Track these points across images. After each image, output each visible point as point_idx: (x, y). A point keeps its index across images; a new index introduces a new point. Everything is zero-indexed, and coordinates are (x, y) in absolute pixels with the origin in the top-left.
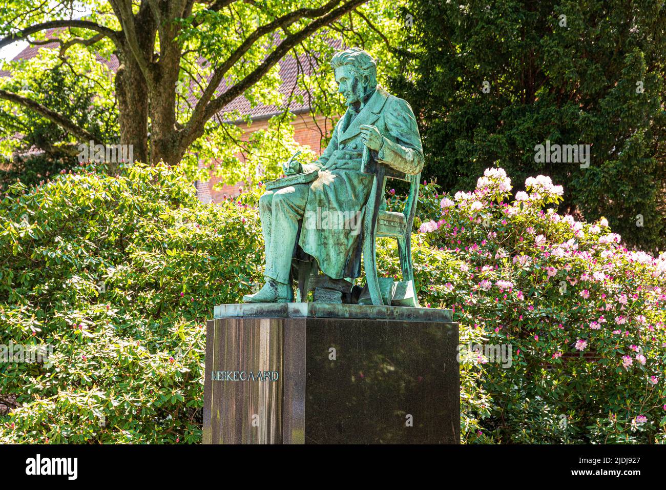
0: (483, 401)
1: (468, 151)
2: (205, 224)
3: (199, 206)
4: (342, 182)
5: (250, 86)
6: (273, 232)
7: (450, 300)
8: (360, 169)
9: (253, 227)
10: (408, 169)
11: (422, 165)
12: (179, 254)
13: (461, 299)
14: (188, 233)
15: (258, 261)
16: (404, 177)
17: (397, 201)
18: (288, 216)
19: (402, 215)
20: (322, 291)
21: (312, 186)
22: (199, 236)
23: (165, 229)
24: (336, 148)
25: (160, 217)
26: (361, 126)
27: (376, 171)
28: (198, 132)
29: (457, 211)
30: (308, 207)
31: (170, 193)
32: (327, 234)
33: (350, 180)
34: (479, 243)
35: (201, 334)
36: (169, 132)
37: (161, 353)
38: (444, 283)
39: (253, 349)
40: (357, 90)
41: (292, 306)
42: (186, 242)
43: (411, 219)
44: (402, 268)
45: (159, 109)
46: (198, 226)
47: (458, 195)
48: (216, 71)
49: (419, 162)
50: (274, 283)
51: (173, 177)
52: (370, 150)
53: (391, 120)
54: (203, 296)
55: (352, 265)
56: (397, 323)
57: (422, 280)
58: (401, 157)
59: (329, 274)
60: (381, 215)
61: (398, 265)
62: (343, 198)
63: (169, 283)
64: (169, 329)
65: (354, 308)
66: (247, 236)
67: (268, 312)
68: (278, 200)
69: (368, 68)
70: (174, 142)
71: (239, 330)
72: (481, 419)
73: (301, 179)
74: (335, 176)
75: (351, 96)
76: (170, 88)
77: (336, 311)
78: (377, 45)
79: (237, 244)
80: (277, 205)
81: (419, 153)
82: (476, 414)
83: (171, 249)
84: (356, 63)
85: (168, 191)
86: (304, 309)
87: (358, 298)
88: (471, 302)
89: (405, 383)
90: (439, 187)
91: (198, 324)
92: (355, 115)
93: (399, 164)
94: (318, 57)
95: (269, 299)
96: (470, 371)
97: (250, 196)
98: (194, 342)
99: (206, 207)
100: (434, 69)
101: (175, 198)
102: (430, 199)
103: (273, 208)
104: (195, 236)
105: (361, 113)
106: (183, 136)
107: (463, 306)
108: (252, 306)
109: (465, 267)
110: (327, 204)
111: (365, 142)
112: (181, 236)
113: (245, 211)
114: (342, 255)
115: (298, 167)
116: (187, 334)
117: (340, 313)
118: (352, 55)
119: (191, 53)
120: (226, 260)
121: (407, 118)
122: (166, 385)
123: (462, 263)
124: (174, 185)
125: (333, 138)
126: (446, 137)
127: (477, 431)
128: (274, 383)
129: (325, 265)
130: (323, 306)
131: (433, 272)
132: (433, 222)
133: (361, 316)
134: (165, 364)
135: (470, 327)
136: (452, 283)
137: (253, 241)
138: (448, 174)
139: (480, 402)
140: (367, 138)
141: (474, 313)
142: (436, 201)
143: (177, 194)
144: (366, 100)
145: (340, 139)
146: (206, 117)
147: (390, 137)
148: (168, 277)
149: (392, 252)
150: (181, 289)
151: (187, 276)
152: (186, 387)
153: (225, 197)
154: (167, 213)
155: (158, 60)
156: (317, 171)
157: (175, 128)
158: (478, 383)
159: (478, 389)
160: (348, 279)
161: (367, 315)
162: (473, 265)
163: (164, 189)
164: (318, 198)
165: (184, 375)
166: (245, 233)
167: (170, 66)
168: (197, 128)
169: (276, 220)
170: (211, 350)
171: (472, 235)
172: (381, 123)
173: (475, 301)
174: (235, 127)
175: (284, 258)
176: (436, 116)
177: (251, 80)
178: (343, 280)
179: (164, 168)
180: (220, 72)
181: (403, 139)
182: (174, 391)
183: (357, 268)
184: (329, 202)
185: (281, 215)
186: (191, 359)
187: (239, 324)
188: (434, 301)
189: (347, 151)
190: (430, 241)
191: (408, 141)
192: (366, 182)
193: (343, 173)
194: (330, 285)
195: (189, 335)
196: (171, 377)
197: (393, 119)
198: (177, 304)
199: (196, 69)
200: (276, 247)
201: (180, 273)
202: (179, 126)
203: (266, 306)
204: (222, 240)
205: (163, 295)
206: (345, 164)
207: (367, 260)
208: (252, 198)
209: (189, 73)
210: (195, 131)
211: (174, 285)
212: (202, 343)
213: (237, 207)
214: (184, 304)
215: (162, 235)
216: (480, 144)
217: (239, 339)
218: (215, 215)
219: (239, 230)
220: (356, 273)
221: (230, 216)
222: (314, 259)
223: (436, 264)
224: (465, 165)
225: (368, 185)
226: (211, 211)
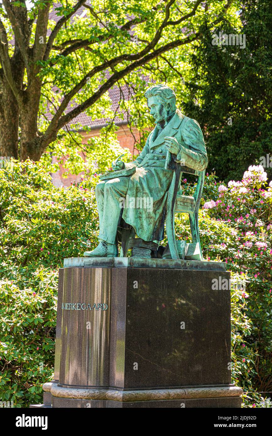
0: (246, 323)
1: (236, 153)
2: (58, 202)
3: (53, 189)
4: (152, 175)
5: (88, 106)
6: (104, 208)
7: (224, 255)
8: (164, 166)
9: (90, 204)
10: (197, 167)
11: (207, 164)
12: (40, 222)
13: (232, 254)
14: (46, 208)
15: (94, 227)
16: (194, 172)
17: (188, 187)
18: (115, 198)
19: (192, 198)
20: (137, 249)
21: (131, 178)
22: (54, 209)
23: (30, 205)
24: (148, 152)
25: (27, 196)
26: (165, 138)
27: (175, 168)
28: (53, 138)
29: (230, 194)
30: (129, 192)
31: (34, 180)
32: (141, 211)
33: (157, 174)
34: (244, 216)
35: (55, 276)
36: (33, 137)
37: (27, 289)
38: (220, 243)
39: (91, 288)
40: (163, 113)
41: (117, 259)
42: (44, 214)
43: (198, 201)
44: (192, 233)
45: (26, 122)
46: (53, 203)
47: (231, 183)
48: (65, 96)
49: (204, 162)
50: (105, 244)
51: (36, 169)
52: (171, 154)
53: (185, 134)
54: (56, 251)
55: (158, 232)
56: (189, 271)
57: (206, 241)
58: (192, 158)
59: (143, 238)
60: (178, 198)
61: (189, 231)
62: (152, 186)
63: (33, 242)
64: (32, 273)
65: (160, 261)
66: (86, 210)
67: (101, 263)
68: (108, 187)
69: (170, 98)
70: (37, 144)
71: (81, 276)
72: (244, 336)
73: (124, 173)
74: (147, 171)
75: (158, 117)
76: (34, 107)
77: (147, 263)
78: (175, 79)
79: (79, 216)
80: (107, 191)
81: (205, 156)
82: (241, 332)
83: (35, 218)
84: (162, 95)
85: (32, 179)
86: (125, 261)
87: (162, 254)
88: (238, 256)
89: (193, 312)
90: (217, 177)
91: (53, 270)
92: (161, 130)
93: (191, 163)
94: (135, 87)
95: (101, 255)
96: (237, 303)
97: (88, 183)
98: (50, 282)
99: (58, 190)
100: (214, 97)
101: (37, 184)
102: (211, 185)
103: (105, 193)
104: (51, 209)
105: (165, 129)
106: (42, 140)
107: (233, 259)
108: (90, 259)
109: (234, 232)
110: (142, 190)
111: (168, 149)
112: (42, 210)
113: (85, 193)
114: (152, 225)
115: (122, 165)
116: (45, 276)
117: (150, 265)
118: (159, 89)
119: (48, 84)
120: (72, 226)
121: (197, 132)
122: (31, 311)
123: (232, 230)
124: (37, 174)
125: (146, 145)
126: (222, 143)
127: (242, 343)
128: (104, 312)
129: (140, 232)
130: (138, 260)
131: (213, 236)
132: (212, 201)
133: (164, 267)
134: (30, 297)
135: (237, 274)
136: (225, 243)
137: (90, 213)
138: (223, 168)
139: (243, 324)
140: (170, 145)
141: (240, 264)
142: (215, 187)
143: (39, 181)
144: (169, 119)
145: (151, 146)
146: (58, 127)
147: (185, 145)
148: (32, 237)
149: (185, 222)
150: (41, 246)
151: (45, 237)
152: (44, 312)
153: (71, 183)
154: (32, 194)
155: (26, 88)
156: (134, 168)
157: (37, 135)
158: (242, 311)
159: (242, 315)
160: (155, 241)
161: (168, 266)
162: (240, 231)
163: (30, 178)
164: (135, 186)
165: (43, 304)
166: (85, 208)
167: (34, 92)
168: (52, 135)
169: (107, 201)
170: (62, 289)
171: (239, 211)
172: (178, 135)
173: (241, 256)
174: (78, 134)
175: (112, 227)
176: (215, 129)
177: (89, 102)
178: (152, 242)
179: (30, 164)
180: (68, 97)
181: (193, 146)
182: (36, 316)
183: (162, 234)
184: (143, 189)
185: (110, 197)
186: (48, 293)
187: (81, 271)
188: (213, 255)
189: (155, 155)
190: (210, 214)
191: (197, 148)
192: (168, 175)
193: (152, 169)
194: (143, 245)
195: (47, 277)
196: (34, 306)
197: (187, 133)
198: (38, 255)
199: (52, 94)
200: (107, 219)
201: (40, 235)
202: (40, 134)
203: (99, 259)
204: (69, 213)
205: (29, 250)
206: (154, 163)
207: (168, 228)
208: (90, 184)
209: (47, 97)
210: (50, 137)
211: (36, 243)
212: (55, 283)
213: (80, 190)
214: (43, 256)
215: (29, 209)
216: (244, 149)
217: (81, 281)
218: (64, 196)
219: (81, 206)
220: (161, 237)
221: (75, 196)
222: (132, 228)
223: (215, 230)
224: (234, 163)
225: (169, 178)
226: (62, 193)
